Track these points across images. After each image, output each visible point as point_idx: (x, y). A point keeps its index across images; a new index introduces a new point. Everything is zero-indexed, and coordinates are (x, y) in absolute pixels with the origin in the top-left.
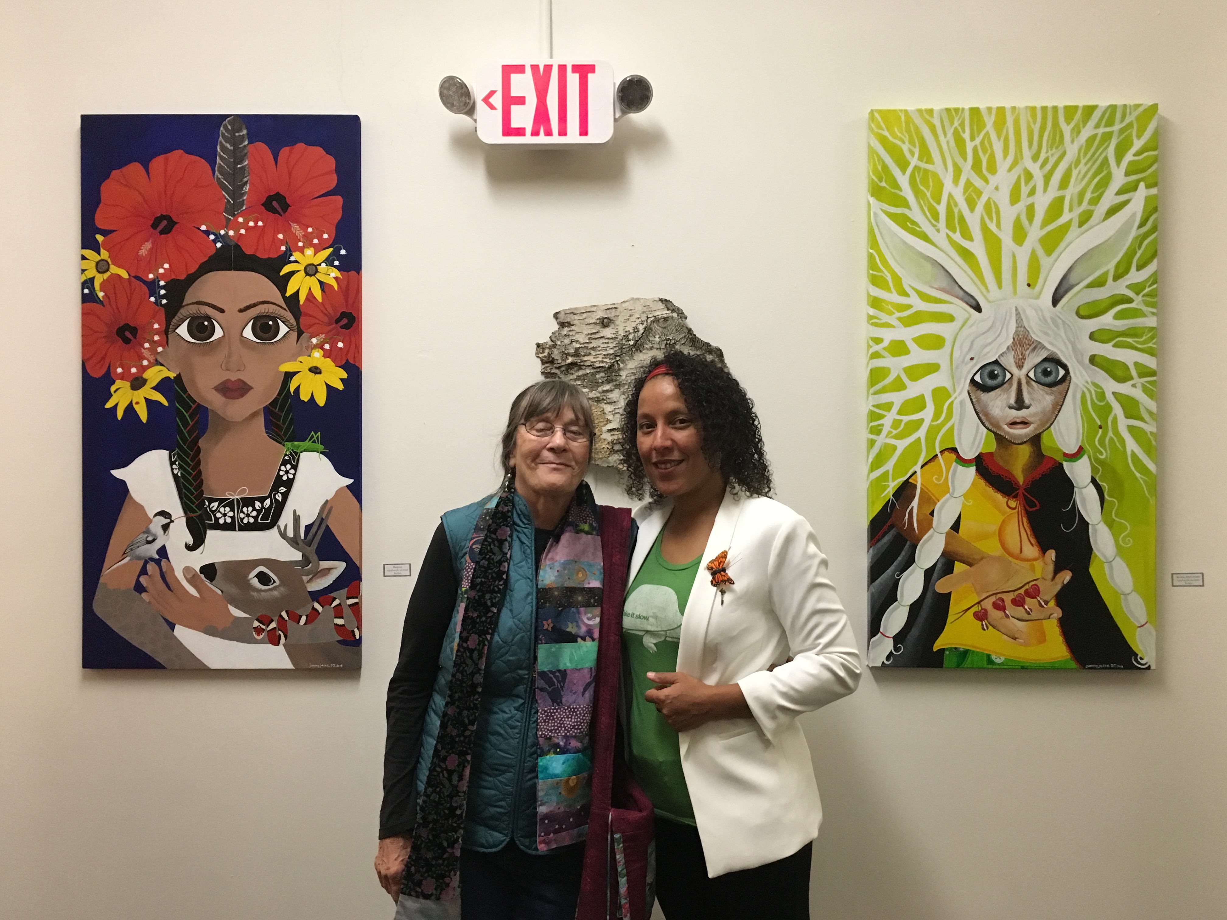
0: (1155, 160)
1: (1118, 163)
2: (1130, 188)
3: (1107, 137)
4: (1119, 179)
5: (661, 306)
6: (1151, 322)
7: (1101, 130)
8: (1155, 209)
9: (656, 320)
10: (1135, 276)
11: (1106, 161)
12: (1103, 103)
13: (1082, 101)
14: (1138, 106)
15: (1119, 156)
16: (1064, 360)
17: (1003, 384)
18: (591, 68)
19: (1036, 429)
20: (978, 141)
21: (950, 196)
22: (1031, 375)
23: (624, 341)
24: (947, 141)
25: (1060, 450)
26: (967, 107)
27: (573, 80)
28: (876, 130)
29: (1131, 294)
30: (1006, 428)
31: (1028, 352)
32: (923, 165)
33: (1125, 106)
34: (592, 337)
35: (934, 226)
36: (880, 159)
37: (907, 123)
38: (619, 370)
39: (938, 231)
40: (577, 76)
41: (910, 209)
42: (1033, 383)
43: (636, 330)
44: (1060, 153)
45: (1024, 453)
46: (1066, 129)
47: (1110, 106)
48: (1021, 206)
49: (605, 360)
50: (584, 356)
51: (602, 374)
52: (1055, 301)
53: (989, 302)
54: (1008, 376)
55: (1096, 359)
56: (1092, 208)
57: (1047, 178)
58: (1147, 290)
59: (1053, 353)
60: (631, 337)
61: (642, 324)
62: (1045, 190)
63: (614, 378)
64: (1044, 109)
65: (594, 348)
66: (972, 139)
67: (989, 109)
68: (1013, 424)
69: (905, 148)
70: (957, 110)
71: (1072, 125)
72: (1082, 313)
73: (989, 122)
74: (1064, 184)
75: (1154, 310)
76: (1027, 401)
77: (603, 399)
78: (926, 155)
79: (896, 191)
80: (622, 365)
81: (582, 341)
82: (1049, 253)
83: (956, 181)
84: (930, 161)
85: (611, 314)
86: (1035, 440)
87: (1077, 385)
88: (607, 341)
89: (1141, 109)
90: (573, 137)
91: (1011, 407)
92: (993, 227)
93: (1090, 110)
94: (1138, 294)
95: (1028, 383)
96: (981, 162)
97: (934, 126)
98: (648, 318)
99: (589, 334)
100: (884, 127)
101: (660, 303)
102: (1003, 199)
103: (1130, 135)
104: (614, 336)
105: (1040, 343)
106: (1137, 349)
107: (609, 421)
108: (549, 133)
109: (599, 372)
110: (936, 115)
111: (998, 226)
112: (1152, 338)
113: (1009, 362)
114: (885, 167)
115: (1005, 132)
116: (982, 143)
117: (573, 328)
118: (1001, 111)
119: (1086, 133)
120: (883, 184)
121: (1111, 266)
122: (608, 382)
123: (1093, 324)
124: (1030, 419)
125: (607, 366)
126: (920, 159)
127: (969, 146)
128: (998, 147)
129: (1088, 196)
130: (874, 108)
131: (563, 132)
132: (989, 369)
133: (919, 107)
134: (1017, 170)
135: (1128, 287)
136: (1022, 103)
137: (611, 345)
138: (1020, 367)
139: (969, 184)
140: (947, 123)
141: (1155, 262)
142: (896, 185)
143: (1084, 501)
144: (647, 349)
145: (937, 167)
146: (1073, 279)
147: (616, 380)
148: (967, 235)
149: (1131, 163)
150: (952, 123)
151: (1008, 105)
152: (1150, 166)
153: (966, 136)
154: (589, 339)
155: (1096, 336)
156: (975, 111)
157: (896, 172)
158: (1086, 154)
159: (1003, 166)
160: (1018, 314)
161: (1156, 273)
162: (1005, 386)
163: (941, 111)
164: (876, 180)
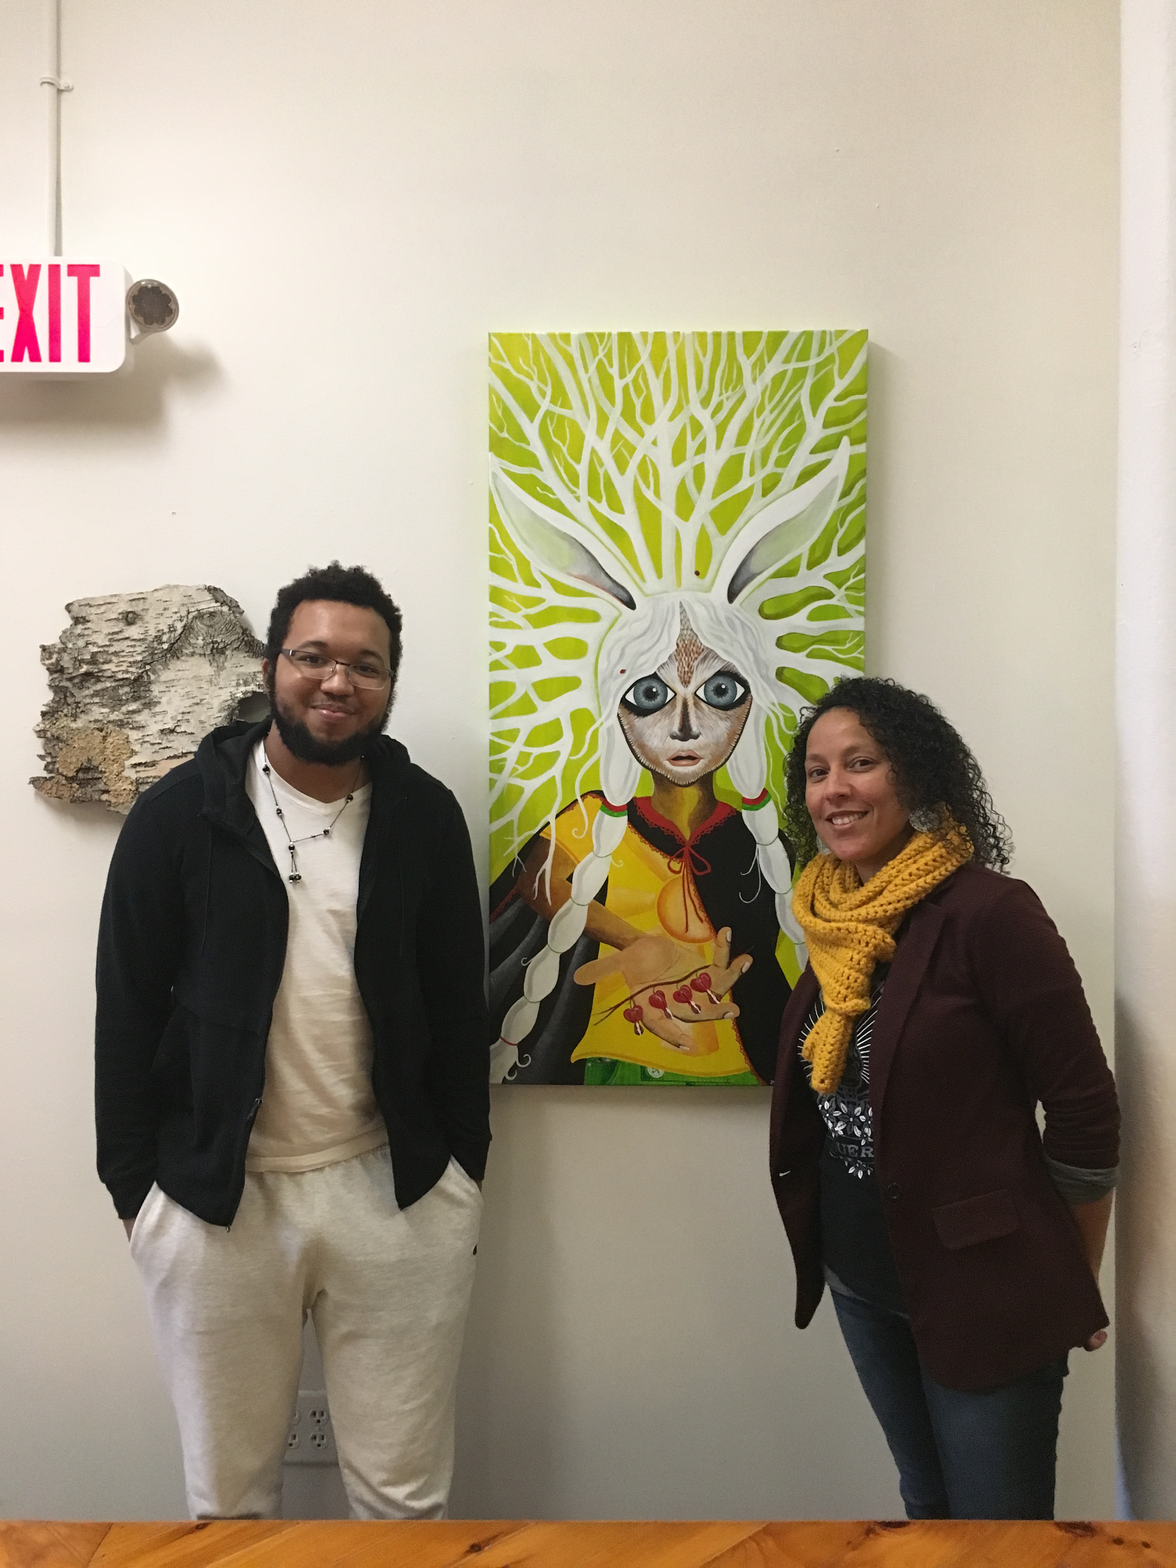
0: (864, 405)
1: (815, 411)
2: (829, 444)
3: (801, 374)
4: (815, 431)
5: (209, 597)
6: (857, 624)
7: (793, 366)
8: (863, 473)
9: (200, 616)
10: (836, 563)
11: (798, 406)
12: (795, 328)
13: (766, 327)
14: (840, 333)
15: (816, 400)
16: (744, 674)
17: (663, 705)
18: (94, 270)
19: (707, 766)
20: (629, 378)
21: (593, 451)
22: (701, 693)
23: (155, 644)
24: (589, 377)
25: (739, 795)
26: (614, 332)
27: (69, 286)
28: (494, 361)
29: (830, 586)
30: (667, 764)
31: (696, 663)
32: (558, 410)
33: (824, 332)
34: (113, 637)
35: (573, 492)
36: (499, 400)
37: (536, 353)
38: (150, 683)
39: (578, 499)
40: (74, 280)
41: (541, 469)
42: (703, 705)
43: (172, 629)
44: (738, 396)
45: (691, 798)
46: (746, 364)
47: (804, 333)
48: (686, 467)
49: (130, 669)
50: (103, 663)
51: (127, 689)
52: (732, 595)
53: (646, 595)
54: (670, 694)
55: (786, 673)
56: (779, 470)
57: (721, 430)
58: (852, 581)
59: (729, 664)
60: (165, 638)
61: (181, 620)
62: (718, 447)
63: (143, 694)
64: (717, 335)
65: (116, 653)
66: (622, 376)
67: (644, 335)
68: (677, 759)
69: (533, 386)
70: (601, 336)
71: (754, 358)
72: (767, 611)
73: (644, 354)
74: (742, 438)
75: (862, 609)
76: (695, 729)
77: (128, 723)
78: (560, 396)
79: (523, 445)
80: (153, 677)
81: (101, 643)
82: (723, 530)
83: (601, 432)
84: (566, 404)
85: (138, 608)
86: (706, 781)
87: (759, 708)
88: (133, 643)
89: (846, 337)
90: (69, 363)
91: (674, 737)
92: (649, 495)
93: (777, 338)
94: (839, 586)
95: (696, 704)
96: (634, 406)
97: (571, 357)
98: (189, 613)
99: (109, 634)
100: (505, 358)
101: (206, 592)
102: (663, 455)
103: (829, 374)
104: (142, 637)
105: (712, 650)
106: (837, 660)
107: (133, 753)
108: (35, 357)
109: (122, 686)
110: (574, 342)
111: (657, 493)
112: (858, 645)
113: (671, 676)
114: (506, 410)
115: (665, 366)
116: (635, 380)
117: (89, 625)
118: (660, 337)
119: (772, 369)
120: (505, 435)
121: (803, 550)
122: (135, 699)
123: (781, 626)
124: (699, 753)
125: (132, 678)
126: (553, 401)
127: (618, 385)
128: (655, 385)
129: (775, 454)
130: (493, 331)
131: (55, 357)
132: (645, 685)
133: (552, 331)
134: (682, 419)
135: (826, 577)
136: (686, 329)
137: (139, 650)
138: (686, 683)
139: (617, 436)
140: (588, 353)
141: (863, 543)
142: (521, 436)
143: (768, 860)
144: (187, 655)
145: (575, 412)
146: (754, 566)
147: (145, 697)
148: (616, 505)
149: (830, 410)
150: (595, 354)
151: (669, 330)
152: (855, 417)
153: (614, 371)
154: (110, 640)
155: (785, 642)
156: (625, 338)
157: (522, 419)
158: (771, 399)
159: (663, 411)
160: (683, 612)
161: (864, 558)
162: (667, 707)
163: (580, 336)
164: (495, 428)
